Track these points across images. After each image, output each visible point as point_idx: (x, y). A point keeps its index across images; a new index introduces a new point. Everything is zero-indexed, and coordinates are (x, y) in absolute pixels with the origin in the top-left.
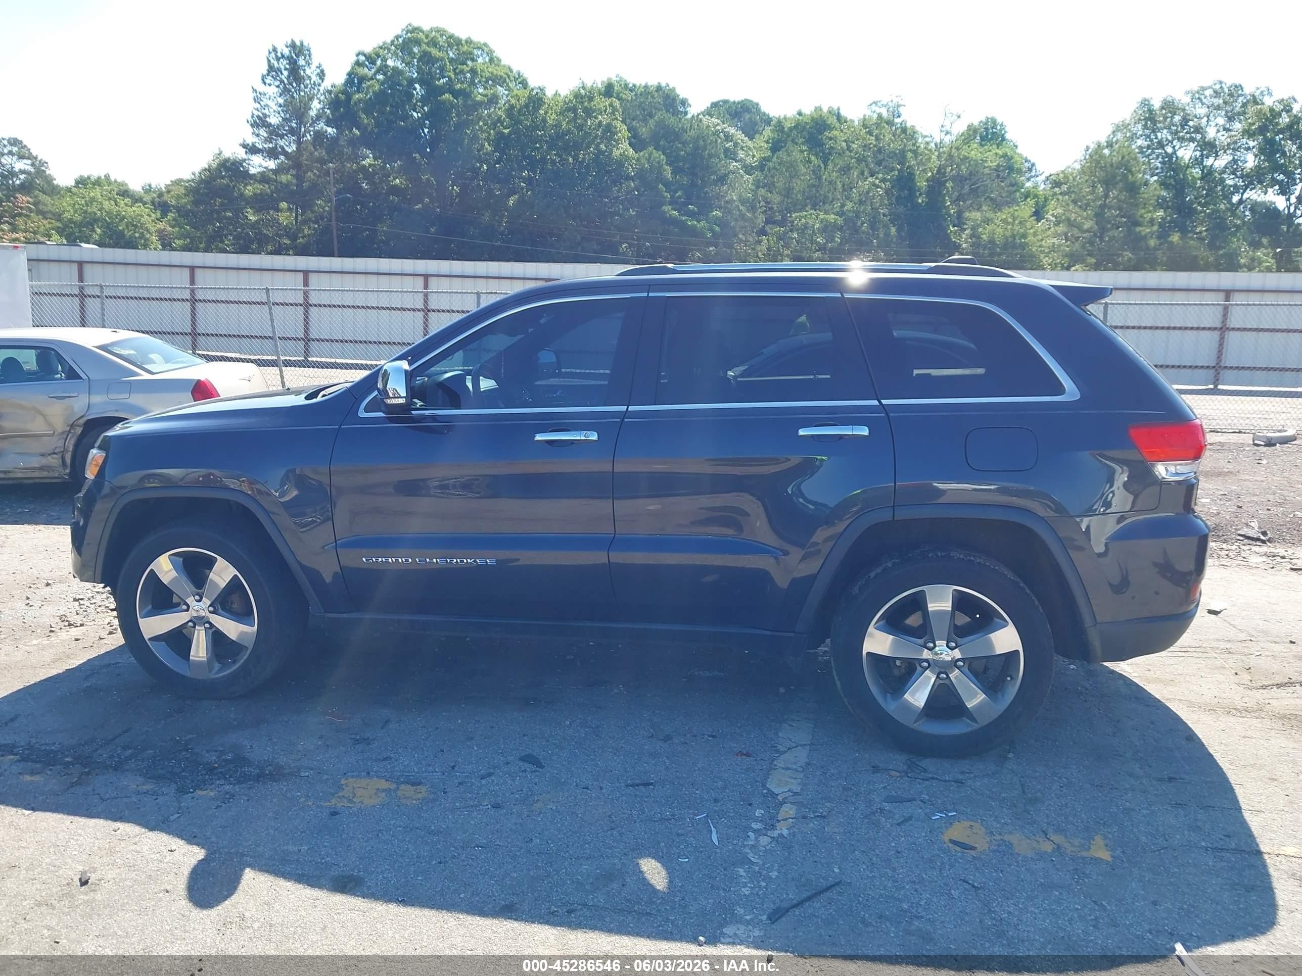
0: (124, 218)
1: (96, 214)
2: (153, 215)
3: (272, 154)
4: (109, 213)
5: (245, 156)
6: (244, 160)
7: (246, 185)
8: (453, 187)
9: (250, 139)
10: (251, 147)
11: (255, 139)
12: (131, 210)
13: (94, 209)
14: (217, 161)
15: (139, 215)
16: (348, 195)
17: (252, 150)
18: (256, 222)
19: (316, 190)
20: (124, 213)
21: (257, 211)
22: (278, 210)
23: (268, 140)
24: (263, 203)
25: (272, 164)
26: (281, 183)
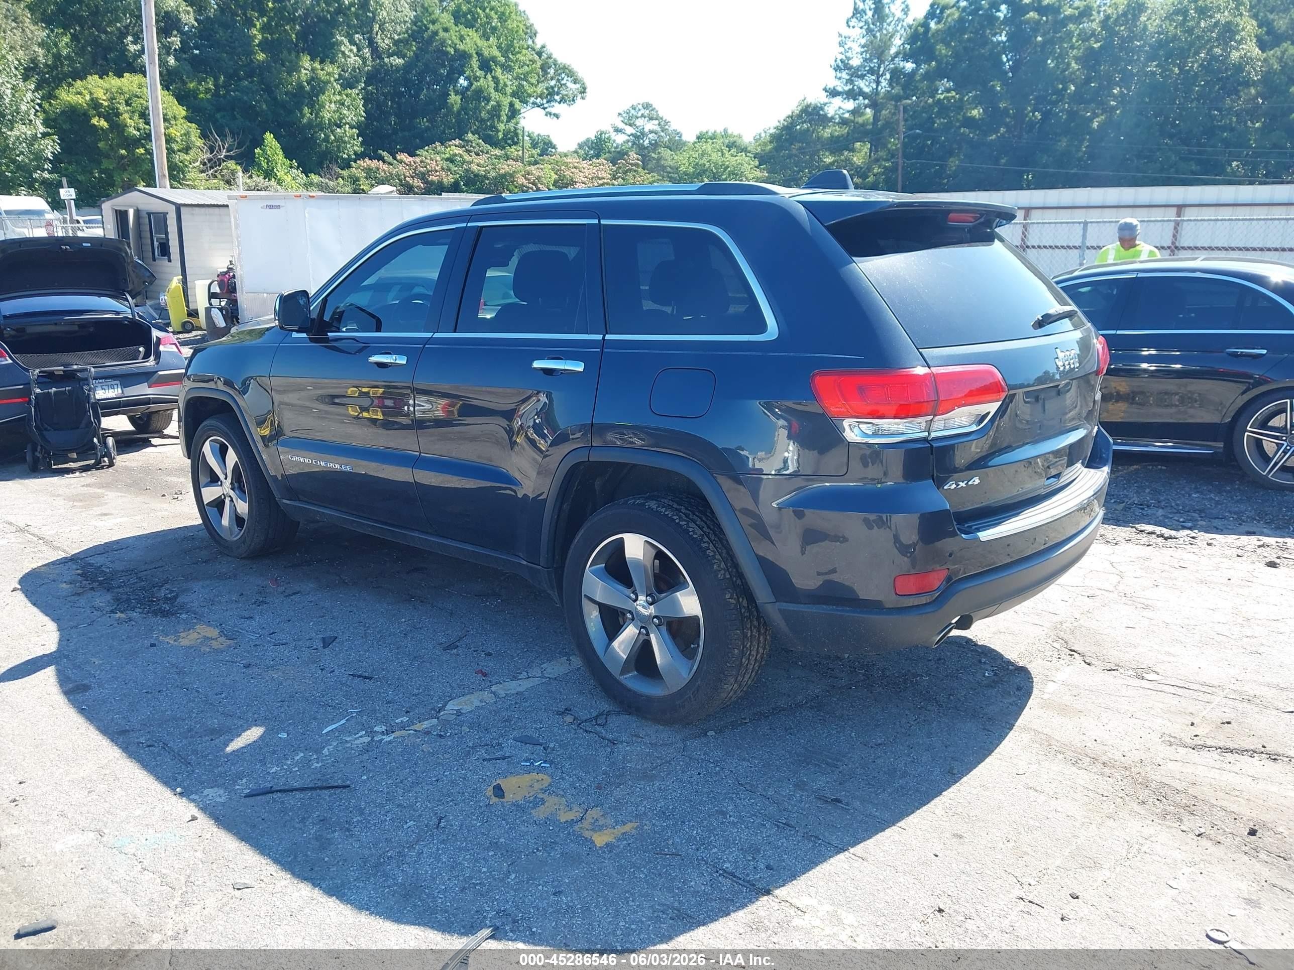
0: (728, 167)
1: (705, 165)
2: (752, 163)
3: (851, 95)
4: (716, 164)
5: (827, 100)
6: (825, 104)
7: (824, 127)
8: (1033, 114)
9: (832, 83)
10: (832, 91)
11: (837, 83)
12: (732, 160)
13: (704, 161)
14: (800, 108)
15: (739, 164)
16: (918, 131)
17: (833, 93)
18: (830, 163)
19: (890, 127)
20: (728, 163)
21: (832, 153)
22: (853, 150)
23: (850, 81)
24: (839, 145)
25: (850, 105)
26: (857, 123)
